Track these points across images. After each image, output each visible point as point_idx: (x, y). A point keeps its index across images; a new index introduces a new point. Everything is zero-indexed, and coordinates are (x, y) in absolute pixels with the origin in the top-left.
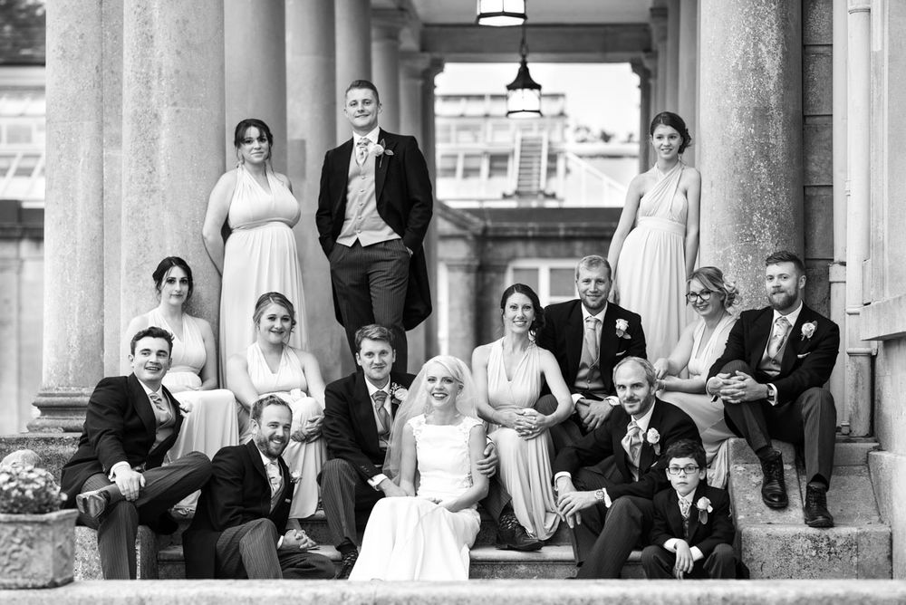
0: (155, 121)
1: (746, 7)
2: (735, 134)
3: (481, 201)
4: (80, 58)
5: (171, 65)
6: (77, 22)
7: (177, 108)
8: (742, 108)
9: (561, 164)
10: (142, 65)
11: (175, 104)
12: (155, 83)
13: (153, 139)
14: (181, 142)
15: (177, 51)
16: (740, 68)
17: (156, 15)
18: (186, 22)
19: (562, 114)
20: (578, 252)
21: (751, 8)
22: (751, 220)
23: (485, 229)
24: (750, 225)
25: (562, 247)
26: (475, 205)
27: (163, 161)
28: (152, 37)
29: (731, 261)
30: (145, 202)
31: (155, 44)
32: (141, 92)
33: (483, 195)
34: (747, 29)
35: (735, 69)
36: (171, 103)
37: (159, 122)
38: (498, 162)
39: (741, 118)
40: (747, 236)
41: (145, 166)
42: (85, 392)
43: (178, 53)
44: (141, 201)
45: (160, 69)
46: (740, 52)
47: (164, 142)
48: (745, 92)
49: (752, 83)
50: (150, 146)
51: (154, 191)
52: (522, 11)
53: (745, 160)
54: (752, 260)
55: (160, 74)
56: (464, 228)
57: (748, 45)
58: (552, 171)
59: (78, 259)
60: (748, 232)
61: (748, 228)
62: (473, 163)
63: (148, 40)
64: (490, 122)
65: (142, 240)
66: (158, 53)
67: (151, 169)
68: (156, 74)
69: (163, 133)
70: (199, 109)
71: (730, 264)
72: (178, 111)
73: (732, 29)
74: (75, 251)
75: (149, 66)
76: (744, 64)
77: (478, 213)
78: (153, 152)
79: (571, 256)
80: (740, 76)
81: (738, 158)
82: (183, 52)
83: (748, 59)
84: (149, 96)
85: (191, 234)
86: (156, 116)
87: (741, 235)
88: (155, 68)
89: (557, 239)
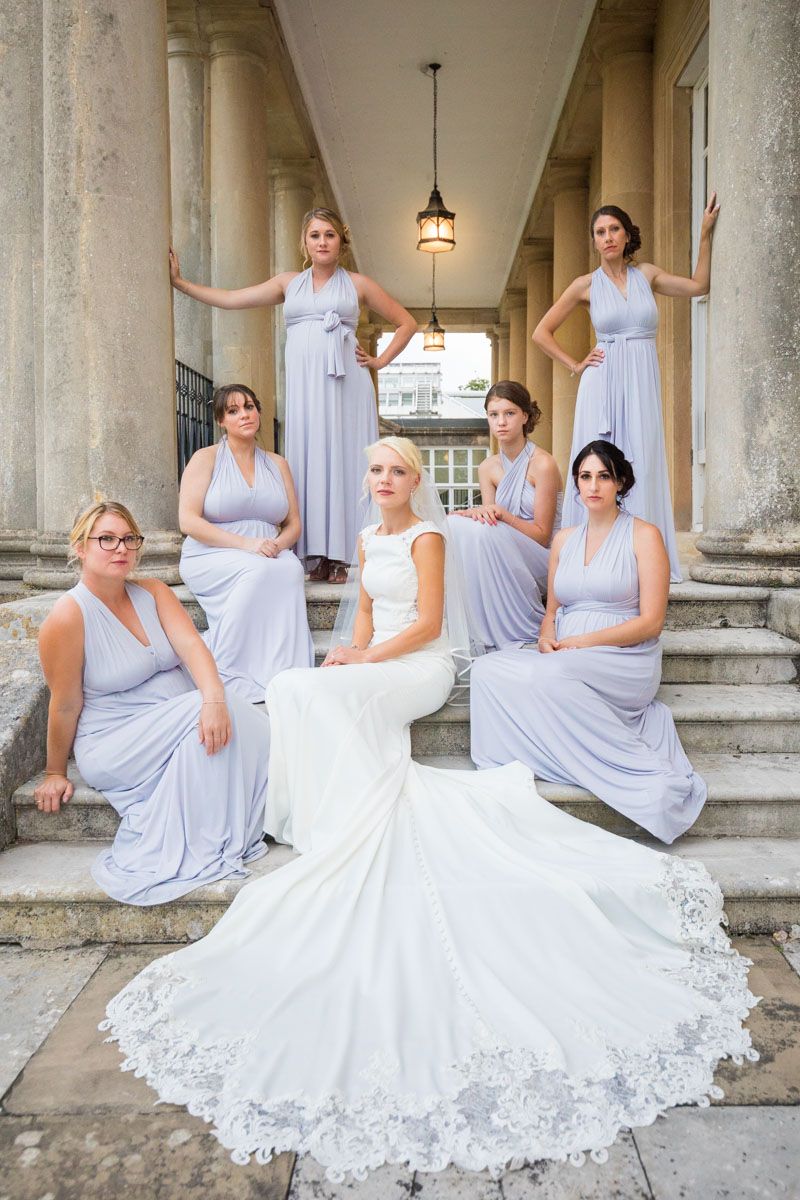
0: (73, 211)
1: (784, 75)
2: (769, 229)
3: (398, 416)
4: (11, 164)
5: (92, 143)
6: (7, 123)
7: (100, 195)
8: (779, 197)
9: (439, 398)
10: (58, 144)
11: (98, 190)
12: (73, 164)
13: (71, 233)
14: (107, 237)
15: (99, 125)
16: (776, 149)
17: (74, 82)
18: (110, 91)
19: (439, 373)
20: (449, 442)
21: (790, 77)
22: (791, 331)
23: (402, 430)
24: (790, 336)
25: (441, 439)
26: (396, 418)
27: (84, 260)
28: (69, 109)
29: (765, 380)
30: (63, 310)
31: (73, 117)
32: (57, 177)
33: (400, 413)
34: (785, 102)
35: (769, 151)
36: (93, 188)
37: (78, 211)
38: (407, 397)
39: (777, 210)
40: (785, 349)
41: (63, 265)
42: (20, 536)
43: (102, 128)
44: (59, 309)
45: (79, 147)
46: (777, 130)
47: (85, 235)
48: (783, 178)
49: (791, 167)
50: (69, 241)
51: (73, 295)
52: (451, 238)
53: (783, 259)
54: (792, 379)
55: (79, 153)
56: (391, 429)
57: (787, 121)
58: (435, 402)
59: (11, 387)
60: (787, 345)
61: (787, 340)
62: (394, 398)
63: (64, 113)
64: (402, 376)
65: (61, 355)
66: (76, 128)
67: (70, 269)
68: (75, 153)
69: (84, 226)
70: (129, 199)
71: (764, 384)
72: (102, 199)
73: (765, 103)
74: (8, 378)
75: (67, 144)
76: (782, 144)
77: (398, 421)
78: (72, 248)
79: (446, 444)
80: (776, 158)
81: (774, 258)
82: (107, 128)
83: (786, 137)
84: (66, 180)
85: (119, 348)
86: (75, 204)
87: (779, 349)
88: (73, 146)
89: (439, 435)
